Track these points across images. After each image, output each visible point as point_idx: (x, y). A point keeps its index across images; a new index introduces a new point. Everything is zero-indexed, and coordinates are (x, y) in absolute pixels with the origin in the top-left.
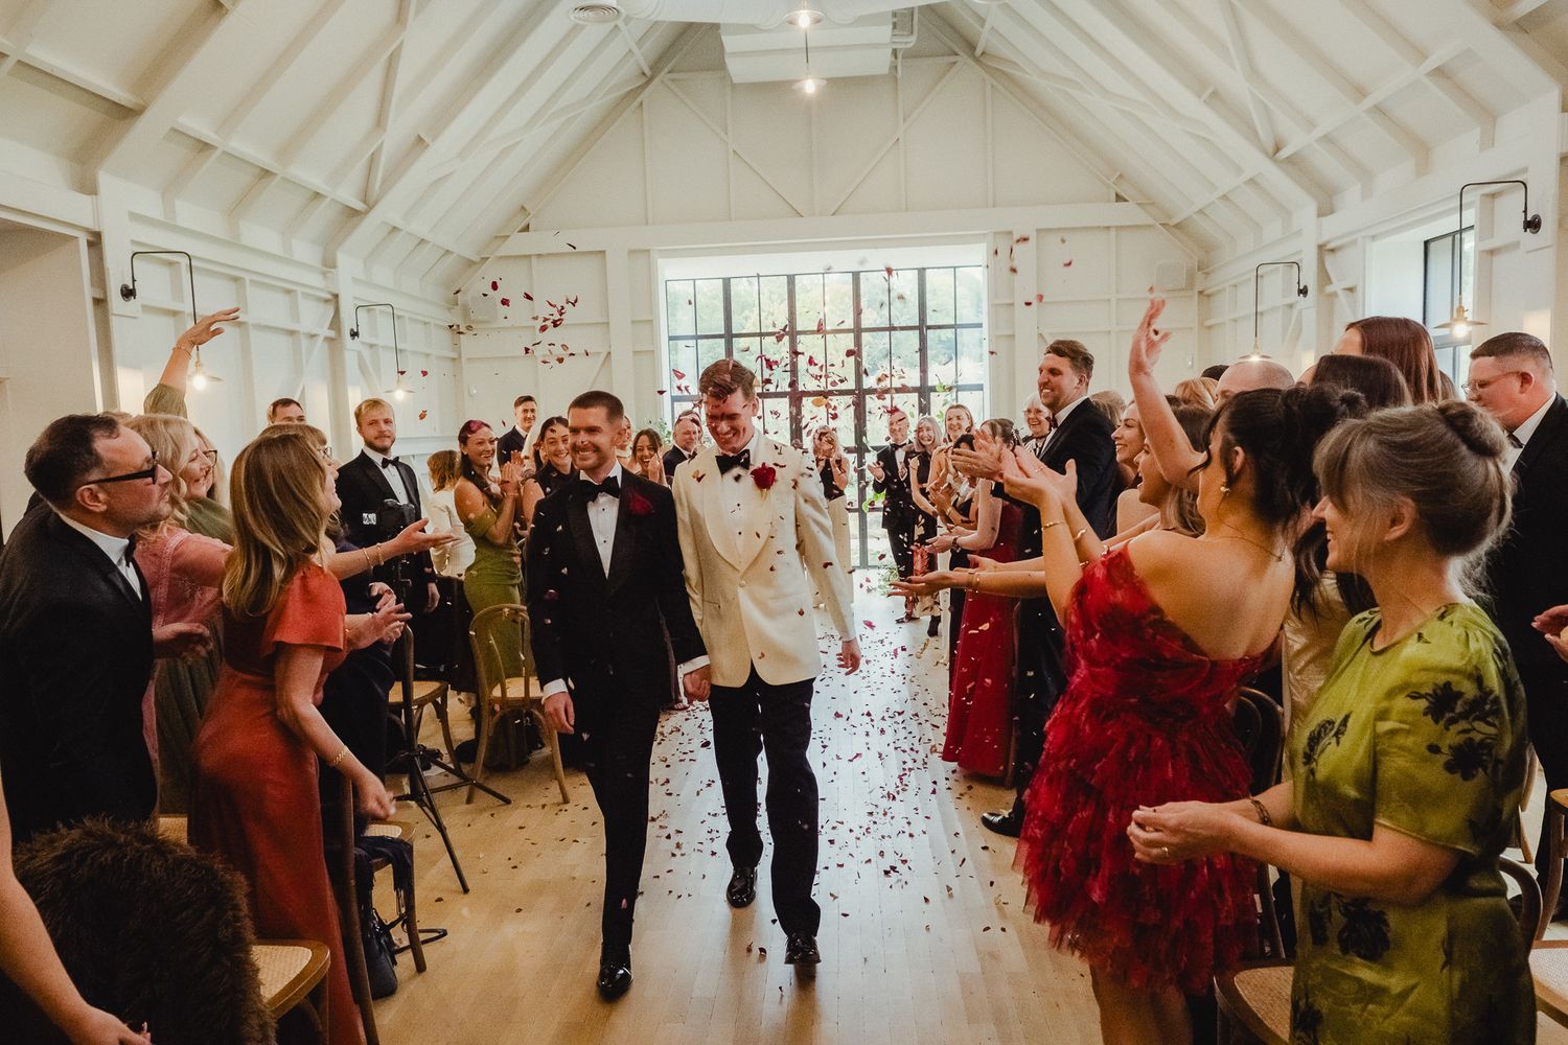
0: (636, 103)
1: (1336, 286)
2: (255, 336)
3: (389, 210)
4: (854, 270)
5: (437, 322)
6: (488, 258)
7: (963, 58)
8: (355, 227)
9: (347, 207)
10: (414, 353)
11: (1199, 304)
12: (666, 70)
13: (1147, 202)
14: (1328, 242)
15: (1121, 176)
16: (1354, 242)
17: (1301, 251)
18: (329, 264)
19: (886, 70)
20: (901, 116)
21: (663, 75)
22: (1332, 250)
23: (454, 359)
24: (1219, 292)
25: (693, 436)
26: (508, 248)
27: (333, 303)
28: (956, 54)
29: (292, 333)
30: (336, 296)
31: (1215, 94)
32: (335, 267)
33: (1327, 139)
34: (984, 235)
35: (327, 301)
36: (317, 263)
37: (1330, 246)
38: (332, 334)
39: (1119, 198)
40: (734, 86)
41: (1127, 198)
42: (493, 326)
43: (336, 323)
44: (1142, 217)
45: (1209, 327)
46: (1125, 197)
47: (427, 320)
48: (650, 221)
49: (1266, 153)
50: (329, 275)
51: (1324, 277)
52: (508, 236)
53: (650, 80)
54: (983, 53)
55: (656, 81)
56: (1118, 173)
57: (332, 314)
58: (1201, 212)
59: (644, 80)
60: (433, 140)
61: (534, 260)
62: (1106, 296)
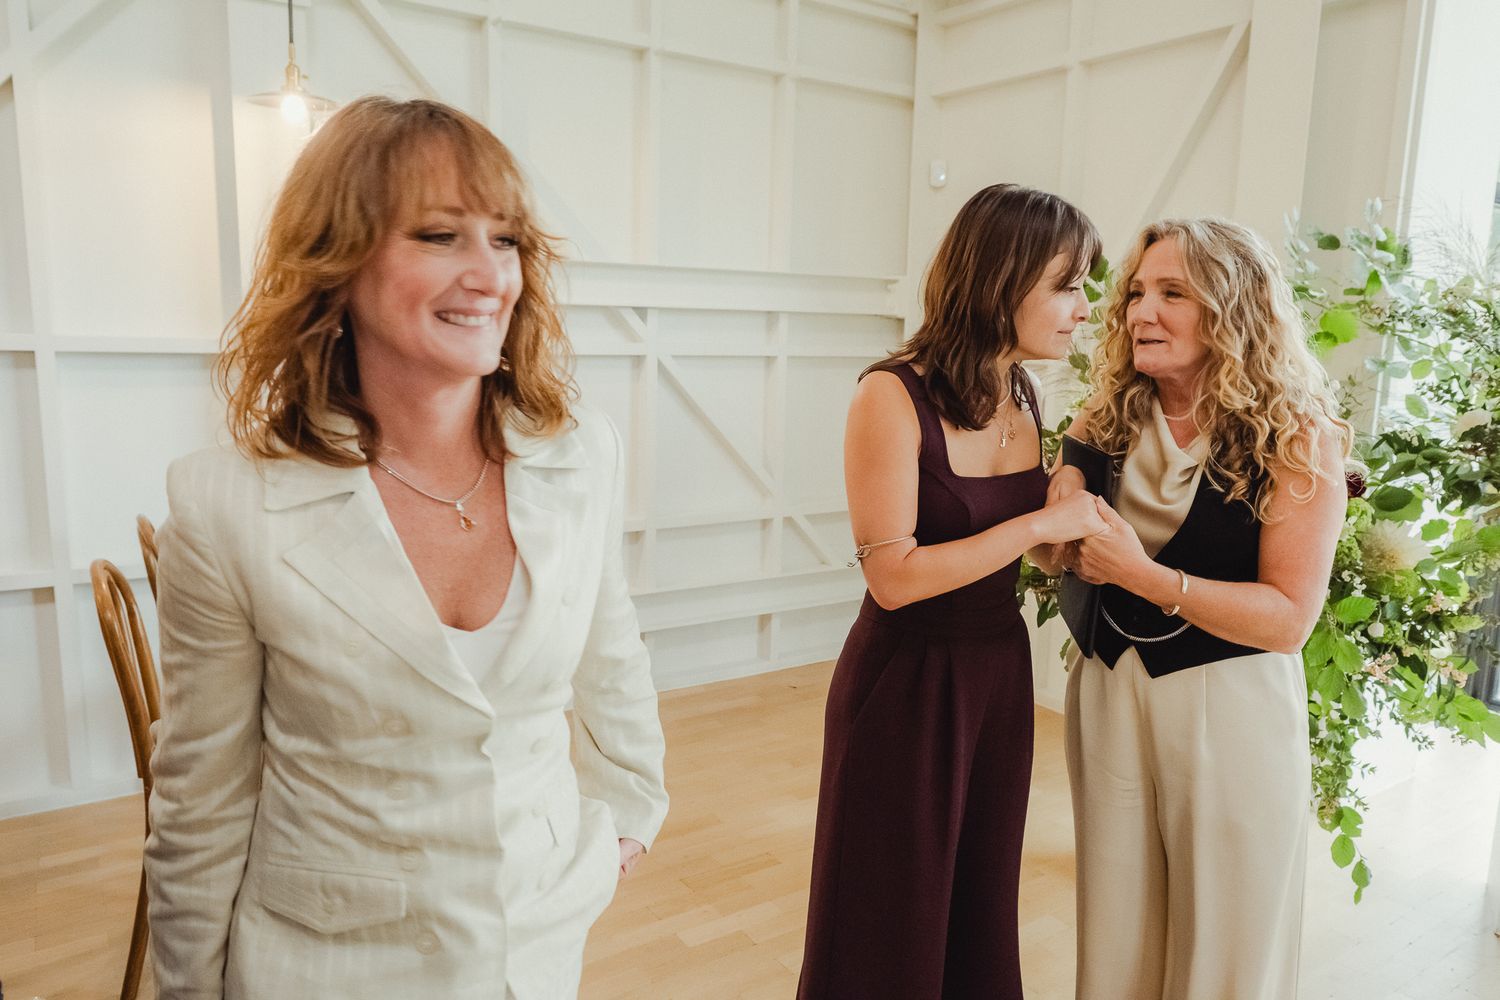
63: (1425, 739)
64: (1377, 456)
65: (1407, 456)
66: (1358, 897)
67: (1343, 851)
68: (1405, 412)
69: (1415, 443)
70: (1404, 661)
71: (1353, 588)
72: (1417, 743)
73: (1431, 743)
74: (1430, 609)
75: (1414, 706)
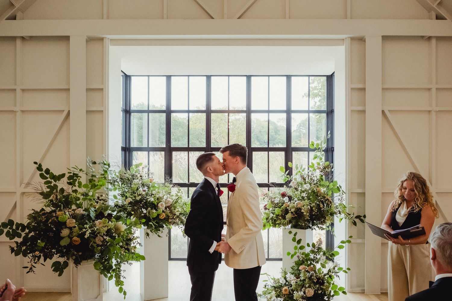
34: (344, 39)
48: (105, 17)
61: (18, 42)
62: (429, 86)
63: (131, 263)
64: (114, 209)
65: (120, 209)
66: (125, 298)
67: (121, 290)
68: (114, 198)
69: (121, 206)
70: (126, 249)
71: (116, 237)
72: (130, 265)
73: (132, 264)
74: (129, 238)
75: (128, 257)
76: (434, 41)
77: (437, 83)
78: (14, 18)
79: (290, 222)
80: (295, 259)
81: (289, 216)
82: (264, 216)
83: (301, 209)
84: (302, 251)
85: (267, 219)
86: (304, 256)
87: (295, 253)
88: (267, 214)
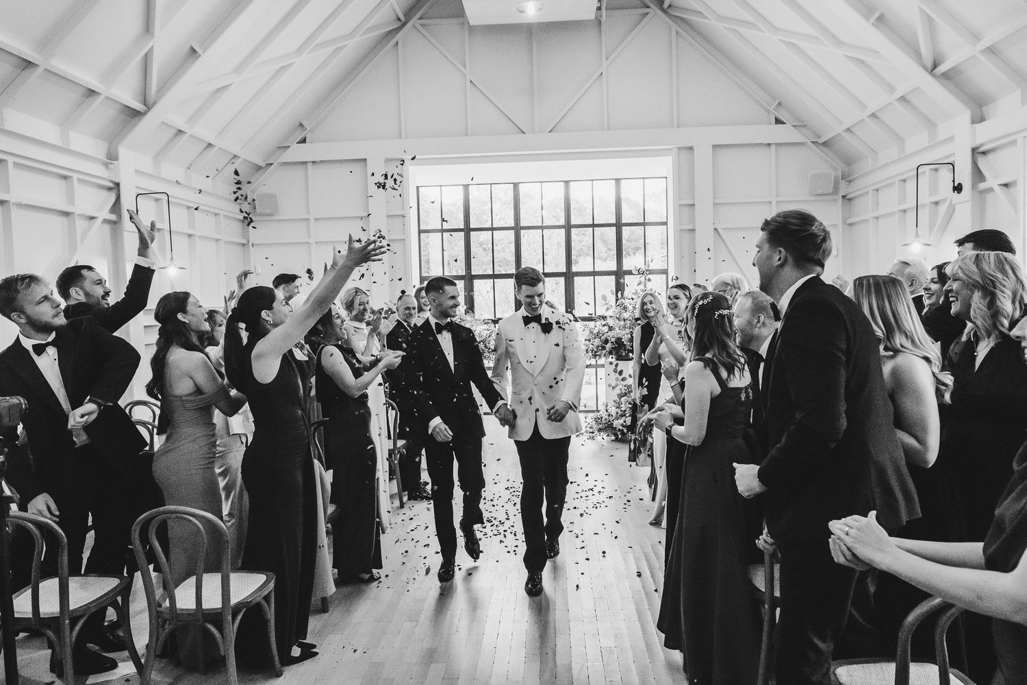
0: (393, 42)
1: (991, 182)
2: (16, 213)
3: (168, 111)
4: (566, 180)
5: (226, 214)
6: (272, 164)
7: (654, 10)
8: (135, 126)
9: (126, 106)
10: (202, 237)
11: (842, 205)
12: (418, 16)
13: (800, 125)
14: (982, 145)
15: (779, 104)
16: (1014, 143)
17: (954, 154)
18: (112, 157)
19: (592, 16)
20: (604, 56)
21: (414, 20)
22: (984, 153)
23: (244, 245)
24: (863, 195)
25: (413, 311)
26: (288, 156)
27: (116, 190)
28: (648, 7)
29: (66, 214)
30: (118, 185)
31: (881, 19)
32: (117, 159)
33: (991, 51)
34: (670, 149)
35: (110, 189)
36: (103, 157)
37: (982, 149)
38: (113, 217)
39: (778, 121)
40: (472, 29)
41: (785, 121)
42: (275, 218)
43: (116, 207)
44: (796, 137)
45: (850, 225)
46: (783, 120)
47: (217, 211)
48: (403, 135)
49: (925, 68)
50: (110, 166)
51: (978, 175)
52: (288, 147)
53: (404, 24)
54: (670, 6)
55: (409, 25)
56: (778, 102)
57: (114, 201)
58: (848, 130)
59: (399, 24)
60: (204, 52)
61: (310, 166)
62: (768, 200)
76: (773, 147)
77: (777, 196)
78: (304, 141)
79: (610, 353)
80: (617, 391)
81: (609, 346)
82: (584, 348)
83: (622, 339)
84: (624, 383)
85: (587, 350)
86: (626, 388)
87: (617, 385)
88: (587, 345)
